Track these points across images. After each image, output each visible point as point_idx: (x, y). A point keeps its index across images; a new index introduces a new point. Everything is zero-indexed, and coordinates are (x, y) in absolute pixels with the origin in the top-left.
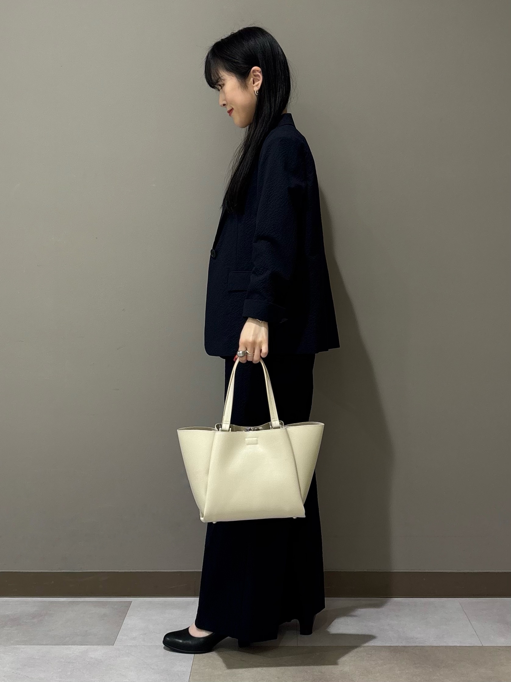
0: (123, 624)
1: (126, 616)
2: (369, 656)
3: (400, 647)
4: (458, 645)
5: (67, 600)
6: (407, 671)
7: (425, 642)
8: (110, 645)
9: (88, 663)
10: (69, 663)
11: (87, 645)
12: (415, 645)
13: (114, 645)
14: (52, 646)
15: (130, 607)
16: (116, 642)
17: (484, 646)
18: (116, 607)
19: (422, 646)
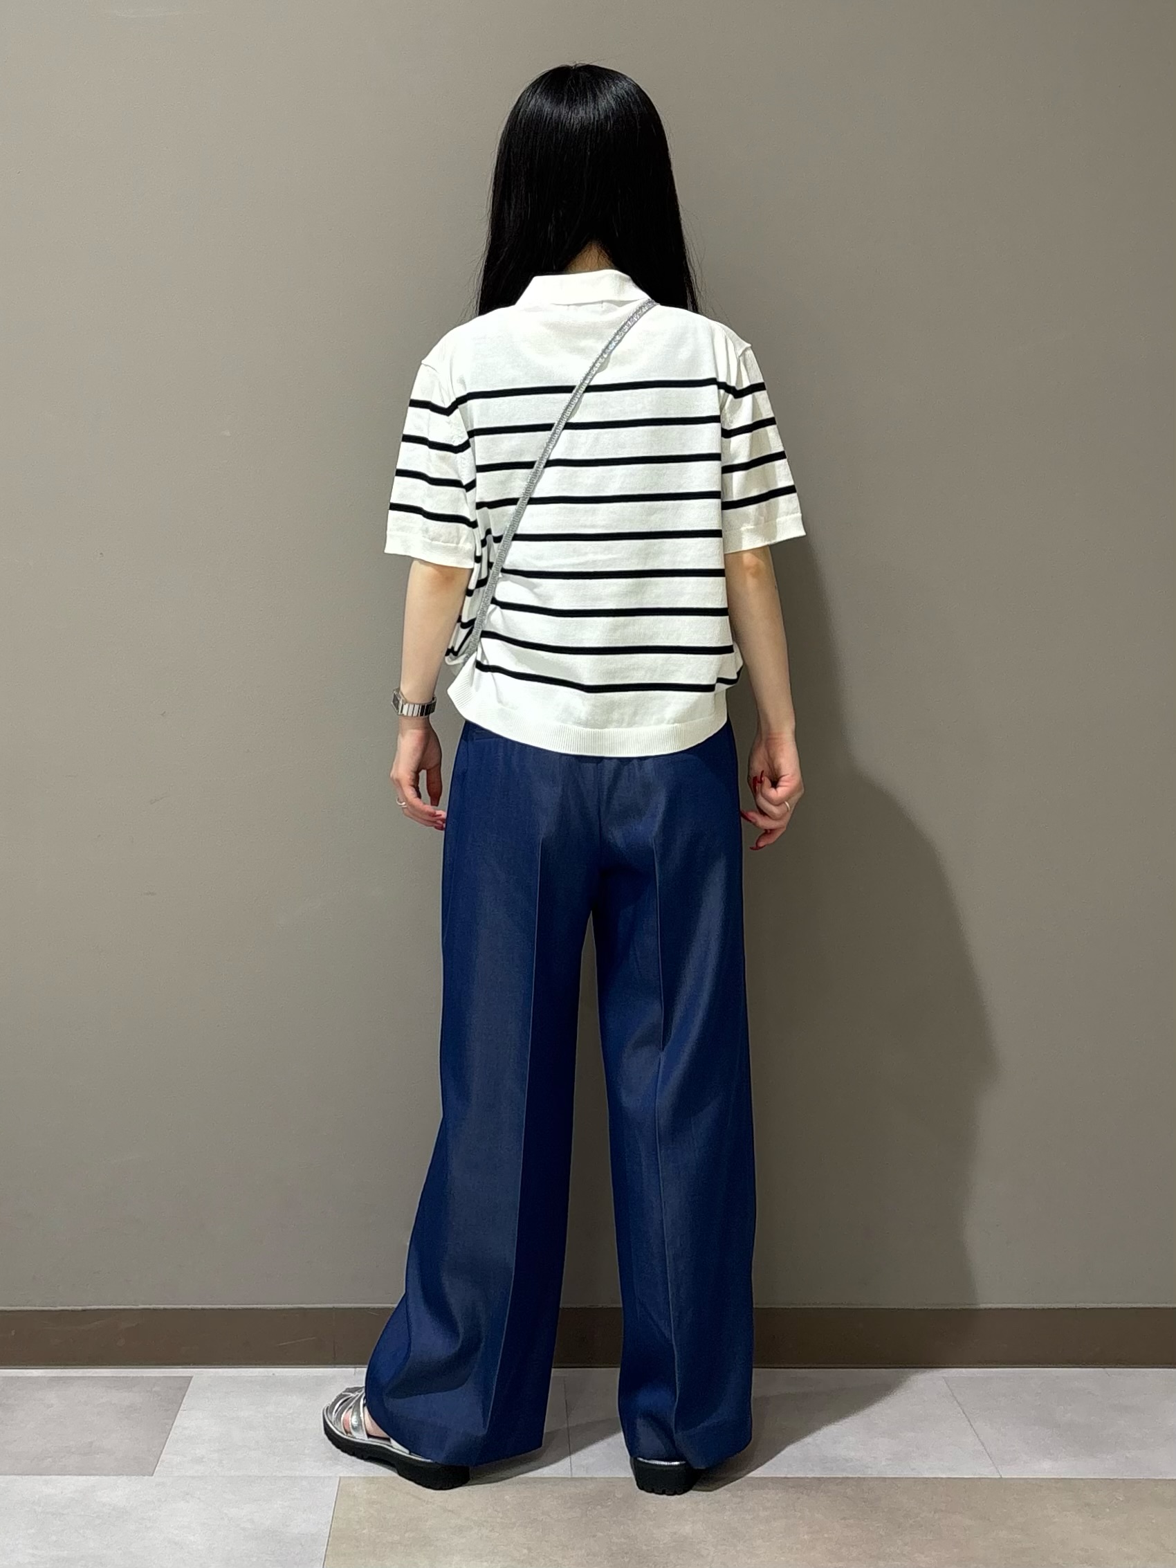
0: (173, 1428)
1: (179, 1410)
2: (738, 1500)
3: (808, 1480)
4: (944, 1476)
5: (43, 1375)
7: (867, 1468)
8: (144, 1476)
9: (95, 1515)
10: (53, 1514)
11: (90, 1475)
12: (845, 1475)
13: (154, 1474)
14: (13, 1477)
15: (188, 1387)
16: (157, 1468)
17: (1003, 1477)
18: (156, 1389)
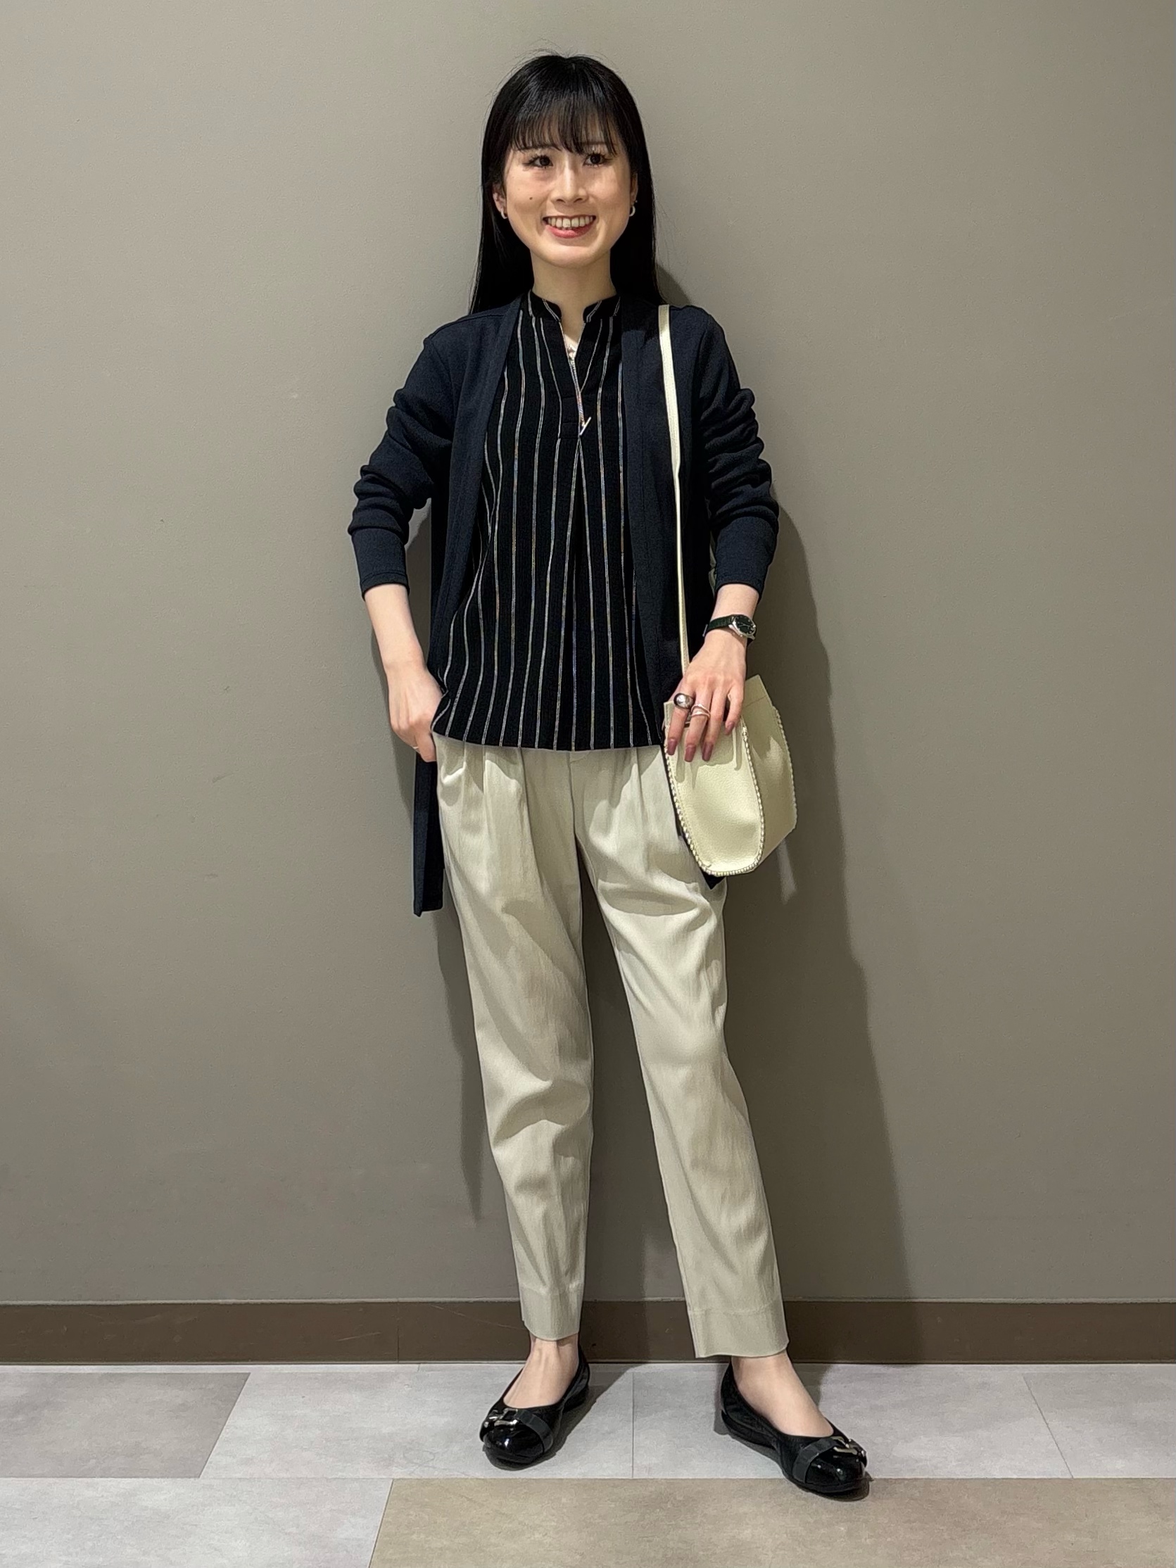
0: (225, 1427)
1: (233, 1409)
4: (1015, 1477)
5: (95, 1372)
6: (889, 1539)
8: (190, 1477)
9: (135, 1520)
10: (91, 1519)
11: (135, 1477)
12: (913, 1477)
13: (201, 1476)
14: (55, 1479)
15: (244, 1385)
16: (205, 1469)
17: (1075, 1477)
18: (211, 1386)
19: (928, 1479)
